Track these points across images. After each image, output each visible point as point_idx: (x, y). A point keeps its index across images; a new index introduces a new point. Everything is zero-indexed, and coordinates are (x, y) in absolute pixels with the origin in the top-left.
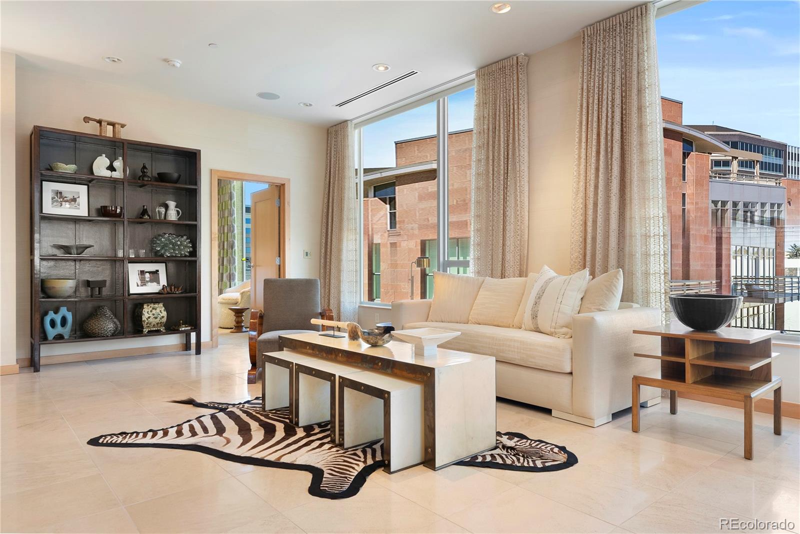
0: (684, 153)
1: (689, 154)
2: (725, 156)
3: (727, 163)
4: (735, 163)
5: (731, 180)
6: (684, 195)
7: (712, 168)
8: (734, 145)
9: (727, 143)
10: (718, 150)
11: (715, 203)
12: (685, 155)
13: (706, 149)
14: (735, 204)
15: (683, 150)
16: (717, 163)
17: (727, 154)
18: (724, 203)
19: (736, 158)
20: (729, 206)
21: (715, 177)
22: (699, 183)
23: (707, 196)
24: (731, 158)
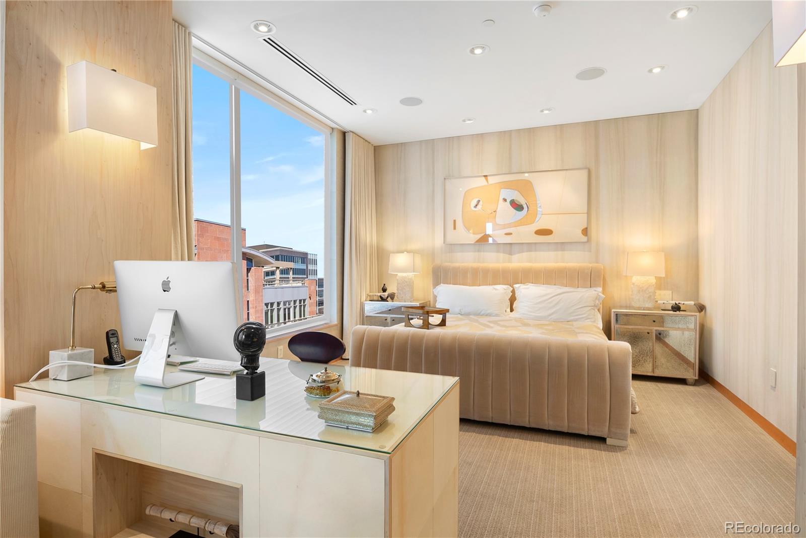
0: (247, 269)
1: (250, 269)
2: (272, 267)
3: (273, 273)
4: (278, 272)
5: (276, 286)
6: (248, 301)
7: (264, 278)
8: (277, 258)
9: (273, 257)
10: (268, 263)
11: (267, 305)
12: (248, 270)
13: (261, 264)
14: (279, 304)
15: (247, 266)
16: (267, 274)
17: (272, 265)
18: (272, 304)
19: (278, 268)
20: (275, 306)
21: (266, 285)
22: (257, 291)
23: (262, 301)
24: (275, 268)
